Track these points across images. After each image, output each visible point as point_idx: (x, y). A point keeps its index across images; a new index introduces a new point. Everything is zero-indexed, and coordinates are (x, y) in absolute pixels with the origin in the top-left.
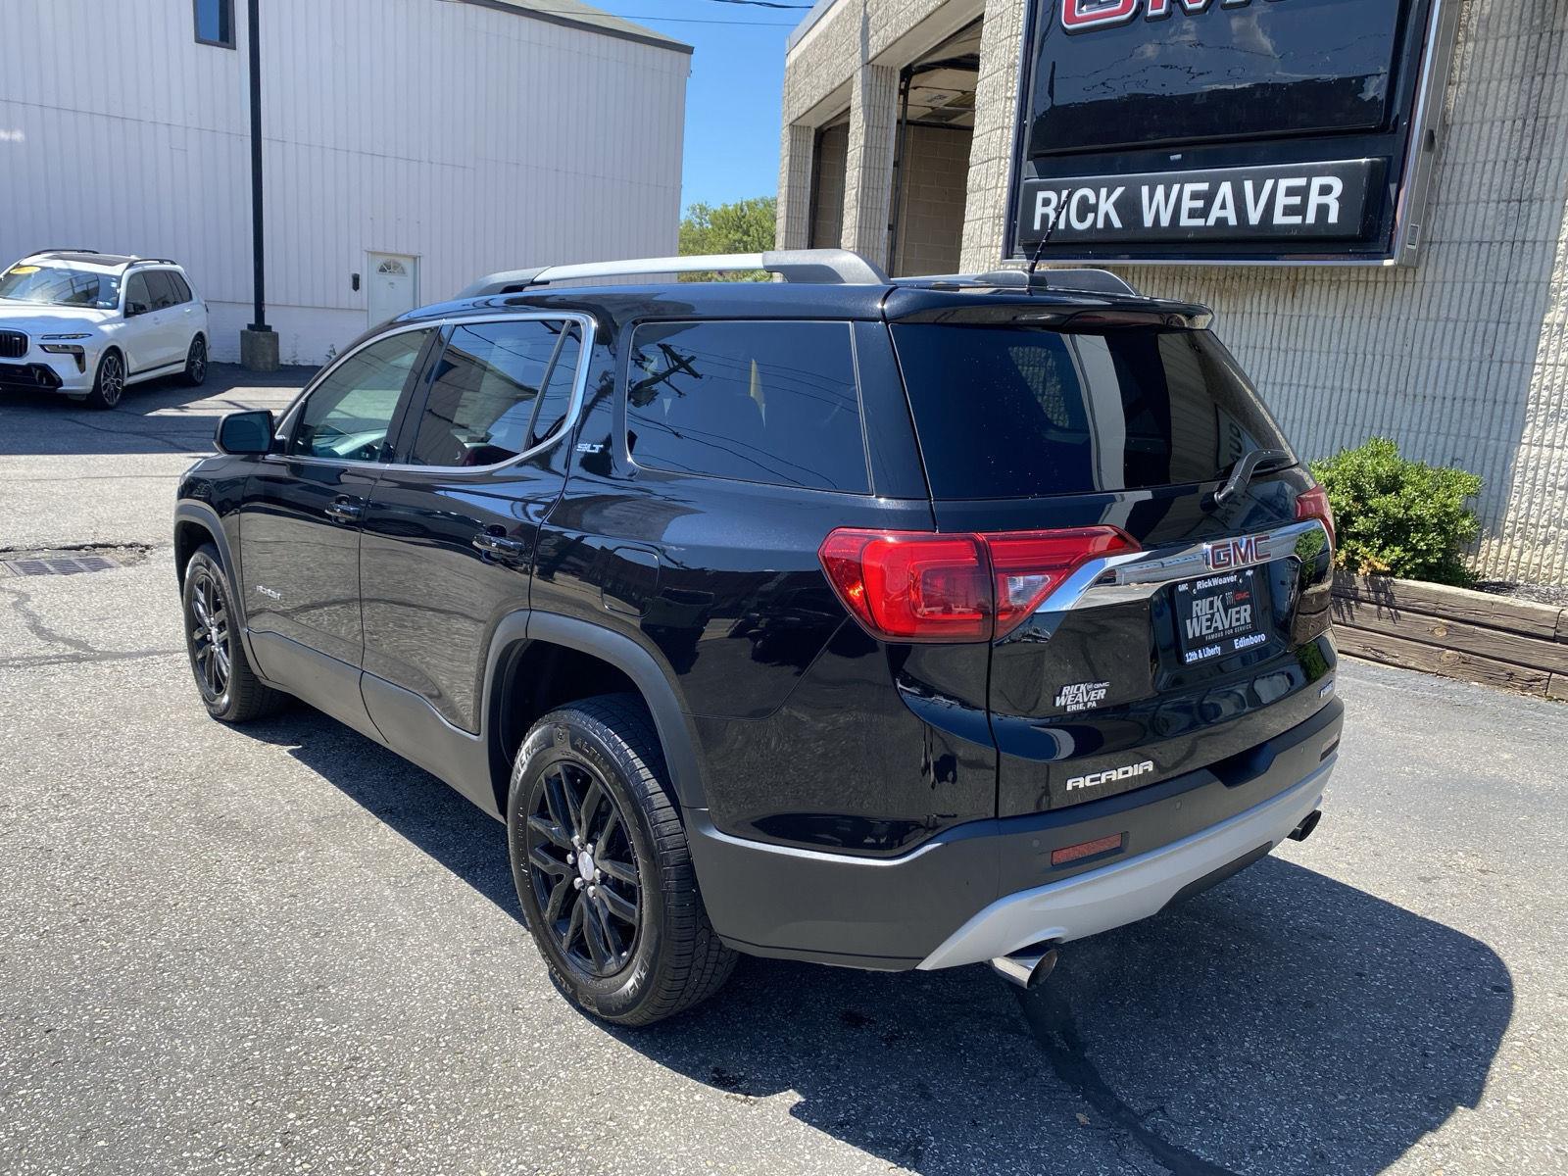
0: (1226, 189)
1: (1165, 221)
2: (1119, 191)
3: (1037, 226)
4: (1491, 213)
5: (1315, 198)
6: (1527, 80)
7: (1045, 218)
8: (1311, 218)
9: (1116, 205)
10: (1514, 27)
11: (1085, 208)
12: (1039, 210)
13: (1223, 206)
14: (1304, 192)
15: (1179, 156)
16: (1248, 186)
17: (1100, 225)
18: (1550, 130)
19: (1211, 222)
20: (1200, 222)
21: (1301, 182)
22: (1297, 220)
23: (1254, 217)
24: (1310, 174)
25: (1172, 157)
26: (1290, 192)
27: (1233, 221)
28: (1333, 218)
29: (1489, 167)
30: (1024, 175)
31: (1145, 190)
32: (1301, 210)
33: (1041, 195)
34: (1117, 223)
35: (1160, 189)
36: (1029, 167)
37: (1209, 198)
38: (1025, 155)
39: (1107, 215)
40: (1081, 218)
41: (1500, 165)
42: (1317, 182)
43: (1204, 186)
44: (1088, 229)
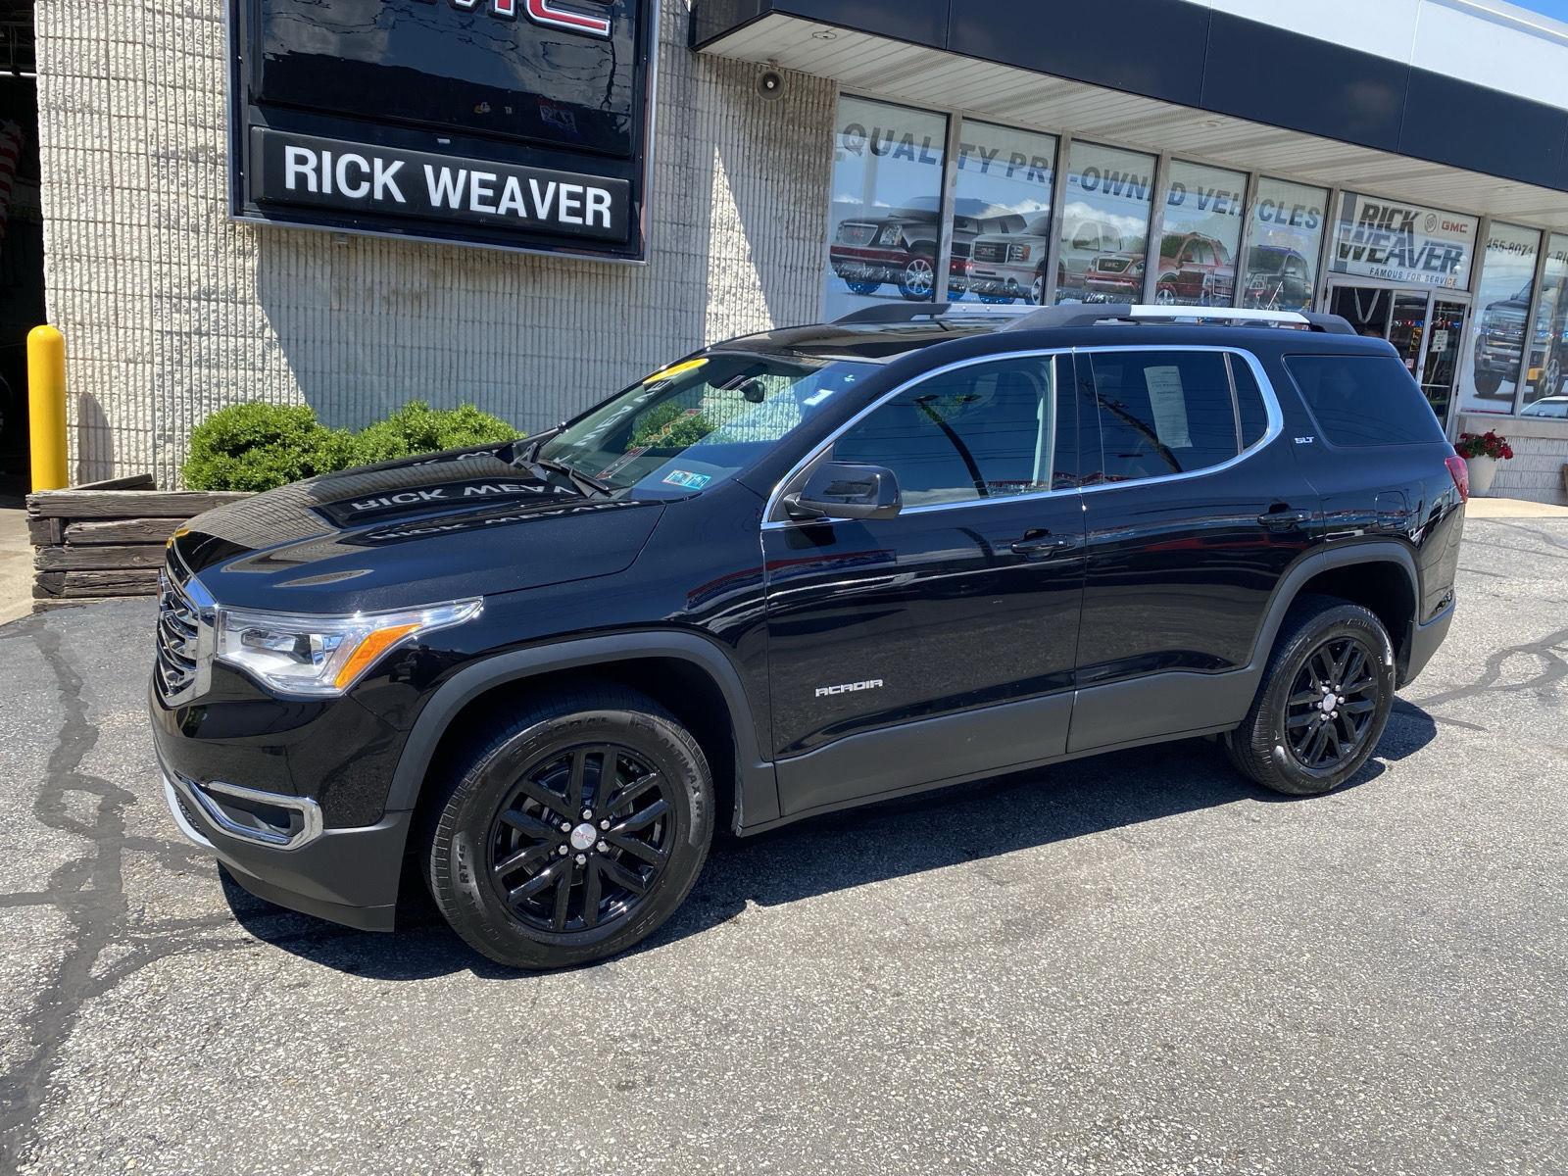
0: (512, 183)
1: (455, 202)
2: (397, 165)
3: (290, 183)
5: (591, 207)
6: (679, 139)
7: (301, 179)
8: (590, 221)
9: (396, 177)
10: (668, 98)
11: (355, 176)
12: (291, 169)
13: (512, 199)
14: (582, 198)
15: (447, 141)
16: (533, 183)
17: (378, 195)
18: (696, 179)
19: (502, 210)
20: (491, 210)
21: (579, 189)
22: (578, 220)
23: (542, 213)
24: (586, 184)
25: (440, 141)
26: (571, 196)
27: (522, 213)
28: (607, 223)
29: (663, 196)
30: (247, 120)
31: (428, 169)
32: (580, 212)
33: (291, 152)
34: (399, 197)
35: (446, 172)
36: (251, 113)
37: (499, 188)
38: (244, 96)
39: (386, 188)
40: (354, 184)
41: (669, 197)
42: (591, 192)
43: (492, 177)
44: (363, 198)
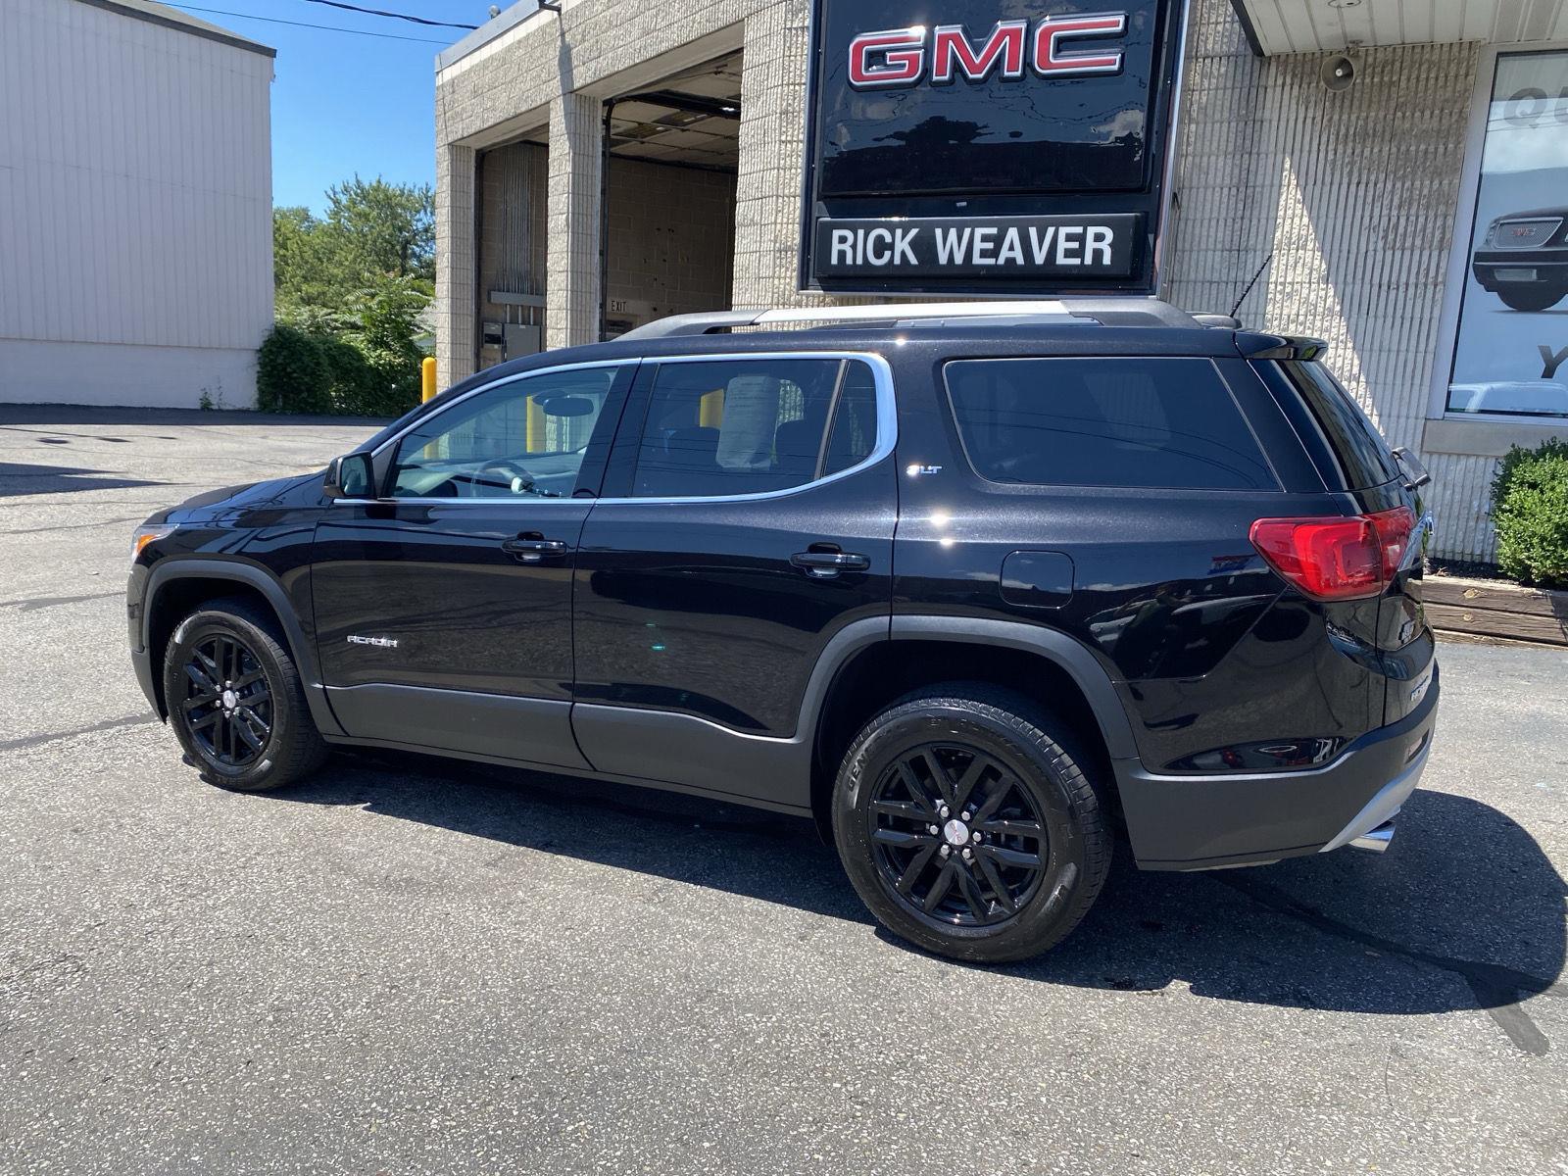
0: (1013, 233)
1: (959, 259)
2: (914, 232)
3: (834, 261)
4: (1217, 259)
5: (1091, 245)
6: (1238, 157)
7: (842, 254)
8: (1088, 260)
9: (912, 244)
10: (1226, 114)
11: (881, 247)
12: (836, 247)
13: (1011, 248)
14: (1081, 238)
15: (964, 204)
16: (1033, 231)
17: (897, 261)
18: (1258, 197)
19: (1001, 261)
20: (991, 261)
21: (1079, 230)
22: (1077, 261)
23: (1040, 258)
24: (1086, 224)
25: (958, 204)
26: (1069, 238)
27: (1020, 261)
28: (1107, 260)
30: (815, 214)
31: (939, 232)
32: (1079, 253)
33: (836, 234)
34: (913, 261)
35: (953, 232)
36: (819, 206)
37: (998, 240)
38: (815, 195)
39: (903, 254)
40: (879, 255)
41: (1221, 223)
42: (1092, 231)
43: (994, 231)
44: (886, 264)
